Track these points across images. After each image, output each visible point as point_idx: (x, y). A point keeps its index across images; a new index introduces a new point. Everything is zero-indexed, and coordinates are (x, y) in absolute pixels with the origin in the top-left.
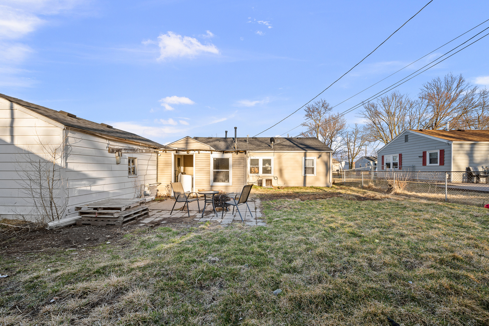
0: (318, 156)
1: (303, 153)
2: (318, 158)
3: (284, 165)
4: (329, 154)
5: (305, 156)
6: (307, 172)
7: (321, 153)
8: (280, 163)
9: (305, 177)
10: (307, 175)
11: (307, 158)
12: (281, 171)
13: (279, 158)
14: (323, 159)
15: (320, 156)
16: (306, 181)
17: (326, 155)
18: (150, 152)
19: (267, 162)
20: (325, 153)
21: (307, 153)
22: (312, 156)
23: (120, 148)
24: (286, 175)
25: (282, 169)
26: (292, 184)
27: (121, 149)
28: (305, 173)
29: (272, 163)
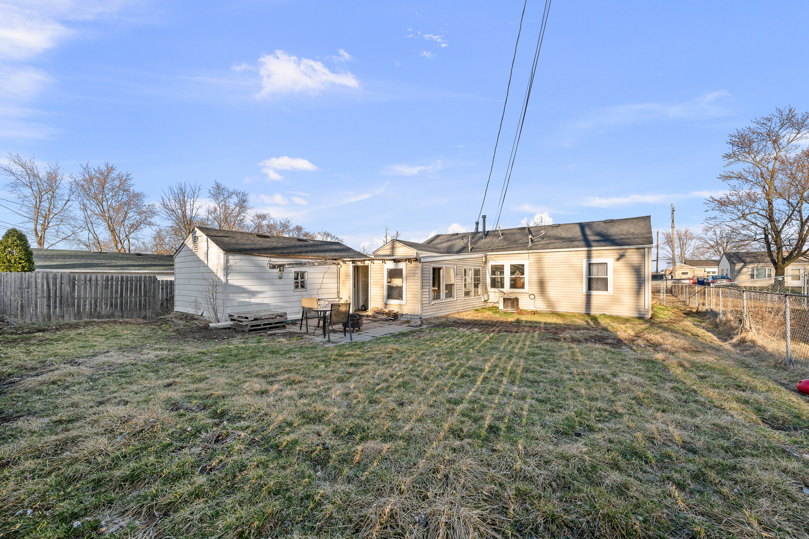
0: (617, 256)
1: (584, 252)
2: (618, 259)
3: (548, 274)
4: (642, 250)
5: (589, 257)
6: (594, 285)
7: (624, 251)
8: (540, 270)
9: (589, 297)
10: (594, 293)
11: (594, 261)
12: (542, 284)
13: (539, 261)
14: (632, 262)
15: (621, 257)
16: (591, 304)
17: (637, 254)
18: (325, 264)
19: (518, 269)
20: (634, 250)
21: (593, 252)
22: (605, 255)
23: (284, 263)
24: (552, 291)
25: (545, 281)
26: (562, 308)
27: (285, 265)
28: (590, 288)
29: (526, 270)
